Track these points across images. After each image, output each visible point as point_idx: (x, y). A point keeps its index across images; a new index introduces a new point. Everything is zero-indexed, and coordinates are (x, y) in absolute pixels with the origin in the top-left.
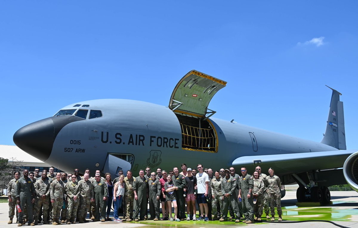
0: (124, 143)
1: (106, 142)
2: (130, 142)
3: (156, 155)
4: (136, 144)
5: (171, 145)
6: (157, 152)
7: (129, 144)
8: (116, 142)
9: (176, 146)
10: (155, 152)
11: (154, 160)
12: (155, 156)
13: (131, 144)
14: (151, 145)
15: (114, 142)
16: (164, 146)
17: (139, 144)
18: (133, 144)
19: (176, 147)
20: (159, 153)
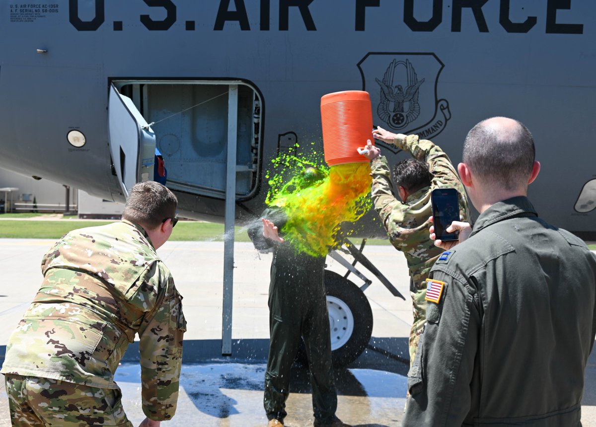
0: (190, 26)
1: (93, 25)
2: (223, 17)
3: (400, 78)
4: (265, 25)
5: (517, 16)
6: (407, 64)
7: (219, 26)
8: (145, 20)
9: (559, 21)
10: (395, 64)
11: (392, 106)
12: (400, 88)
13: (231, 26)
14: (360, 25)
15: (134, 26)
16: (456, 26)
17: (284, 25)
18: (245, 26)
19: (553, 27)
20: (426, 68)
